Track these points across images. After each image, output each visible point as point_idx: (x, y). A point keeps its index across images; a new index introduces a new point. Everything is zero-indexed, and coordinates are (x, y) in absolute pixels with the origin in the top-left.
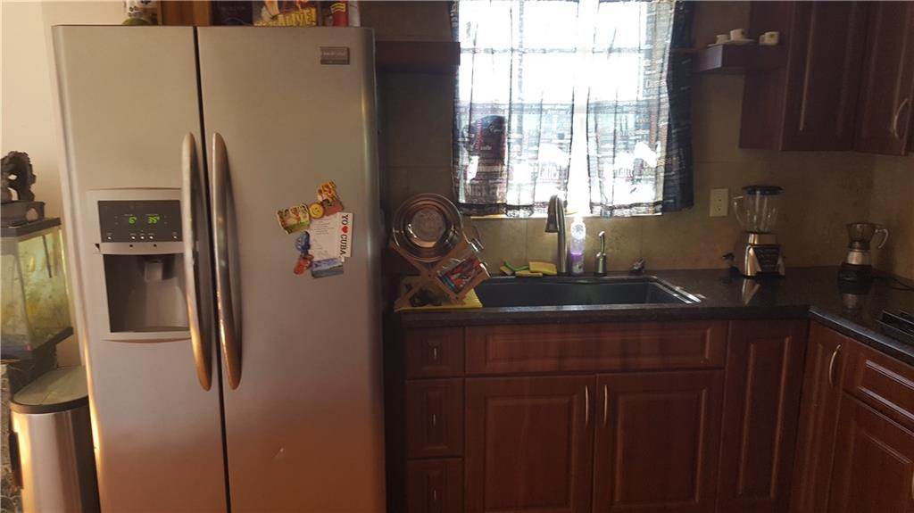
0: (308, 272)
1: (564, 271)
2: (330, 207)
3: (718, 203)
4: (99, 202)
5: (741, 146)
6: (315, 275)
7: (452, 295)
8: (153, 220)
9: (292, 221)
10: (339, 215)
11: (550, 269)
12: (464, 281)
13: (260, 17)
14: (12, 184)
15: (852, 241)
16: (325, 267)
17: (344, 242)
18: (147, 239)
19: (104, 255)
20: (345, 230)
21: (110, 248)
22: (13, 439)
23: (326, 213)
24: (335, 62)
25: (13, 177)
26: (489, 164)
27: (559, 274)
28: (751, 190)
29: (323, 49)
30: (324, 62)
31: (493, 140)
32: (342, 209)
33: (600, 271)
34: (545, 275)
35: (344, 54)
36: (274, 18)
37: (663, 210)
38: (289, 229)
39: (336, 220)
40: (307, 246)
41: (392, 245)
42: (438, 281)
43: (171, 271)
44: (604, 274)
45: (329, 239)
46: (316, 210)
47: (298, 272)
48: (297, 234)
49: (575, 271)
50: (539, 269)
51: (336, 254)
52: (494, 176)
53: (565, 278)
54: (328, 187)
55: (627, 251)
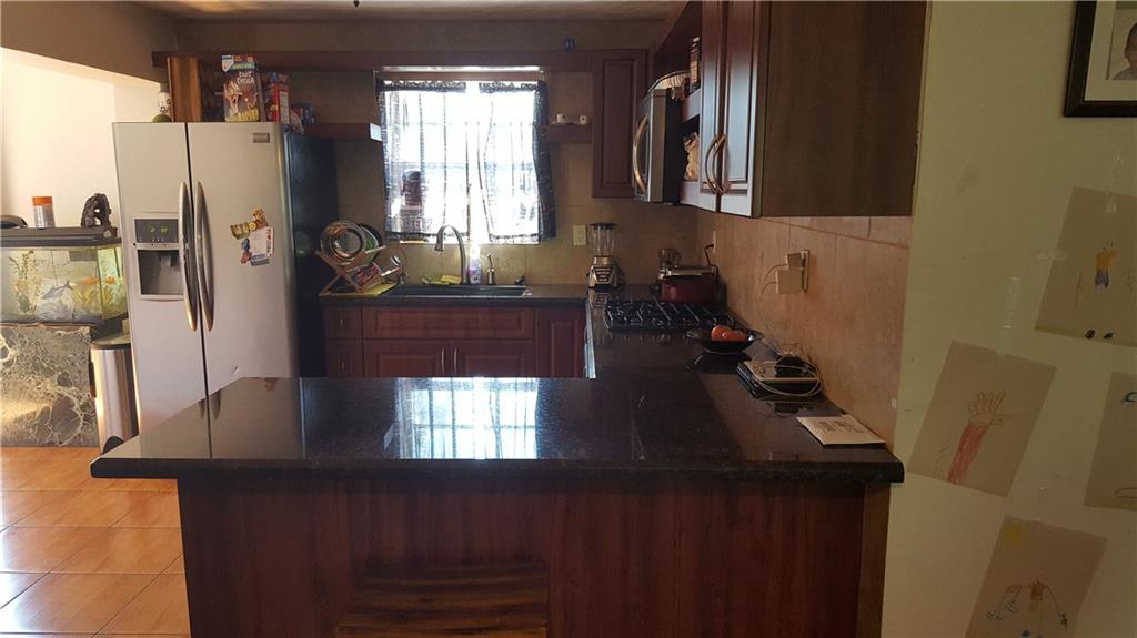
0: (249, 262)
1: (465, 281)
2: (260, 223)
3: (578, 235)
4: (136, 220)
5: (593, 197)
6: (253, 264)
7: (357, 287)
8: (164, 230)
9: (239, 232)
10: (266, 229)
11: (456, 280)
12: (366, 278)
13: (228, 115)
14: (96, 215)
15: (661, 262)
16: (259, 260)
17: (269, 244)
18: (160, 241)
19: (139, 251)
20: (269, 237)
21: (141, 246)
22: (91, 366)
23: (257, 227)
24: (261, 141)
25: (98, 211)
26: (410, 205)
27: (461, 283)
28: (595, 226)
29: (255, 134)
30: (255, 141)
31: (414, 187)
32: (267, 225)
33: (490, 282)
34: (451, 284)
35: (266, 137)
36: (236, 115)
37: (539, 240)
38: (238, 237)
39: (263, 232)
40: (248, 247)
41: (317, 253)
42: (348, 278)
43: (175, 262)
44: (493, 284)
45: (260, 243)
46: (252, 226)
47: (244, 261)
48: (242, 240)
49: (473, 281)
50: (447, 279)
51: (264, 252)
52: (414, 213)
53: (465, 286)
54: (259, 213)
55: (516, 270)
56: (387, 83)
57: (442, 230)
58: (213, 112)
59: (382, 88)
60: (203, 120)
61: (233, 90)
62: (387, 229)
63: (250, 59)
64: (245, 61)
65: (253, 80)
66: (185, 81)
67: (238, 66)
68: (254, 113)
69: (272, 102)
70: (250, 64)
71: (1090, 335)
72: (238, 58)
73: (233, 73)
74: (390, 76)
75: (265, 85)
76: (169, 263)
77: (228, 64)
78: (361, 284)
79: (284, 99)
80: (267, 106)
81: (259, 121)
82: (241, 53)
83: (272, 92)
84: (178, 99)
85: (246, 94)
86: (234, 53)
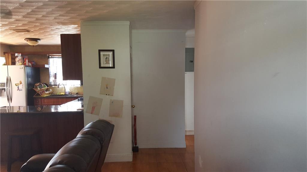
2: (21, 83)
8: (3, 85)
11: (64, 94)
13: (16, 64)
16: (20, 90)
18: (2, 87)
26: (55, 79)
29: (20, 67)
30: (20, 69)
31: (55, 76)
35: (22, 68)
36: (18, 64)
39: (21, 85)
40: (18, 88)
41: (33, 89)
42: (39, 93)
43: (5, 91)
44: (71, 94)
45: (21, 87)
46: (19, 84)
47: (18, 90)
48: (17, 86)
49: (67, 94)
50: (62, 94)
51: (21, 88)
52: (56, 81)
53: (66, 95)
54: (21, 81)
55: (76, 92)
56: (50, 57)
57: (59, 84)
58: (14, 63)
59: (49, 58)
60: (12, 65)
61: (17, 59)
62: (50, 84)
63: (20, 54)
64: (19, 54)
65: (21, 58)
66: (8, 58)
67: (18, 55)
68: (21, 63)
69: (24, 61)
70: (20, 55)
71: (107, 95)
72: (18, 54)
73: (17, 56)
74: (51, 56)
75: (23, 58)
76: (4, 91)
77: (16, 55)
78: (42, 94)
79: (27, 61)
80: (24, 62)
81: (22, 65)
82: (18, 53)
83: (25, 60)
84: (7, 61)
85: (19, 60)
86: (17, 53)
